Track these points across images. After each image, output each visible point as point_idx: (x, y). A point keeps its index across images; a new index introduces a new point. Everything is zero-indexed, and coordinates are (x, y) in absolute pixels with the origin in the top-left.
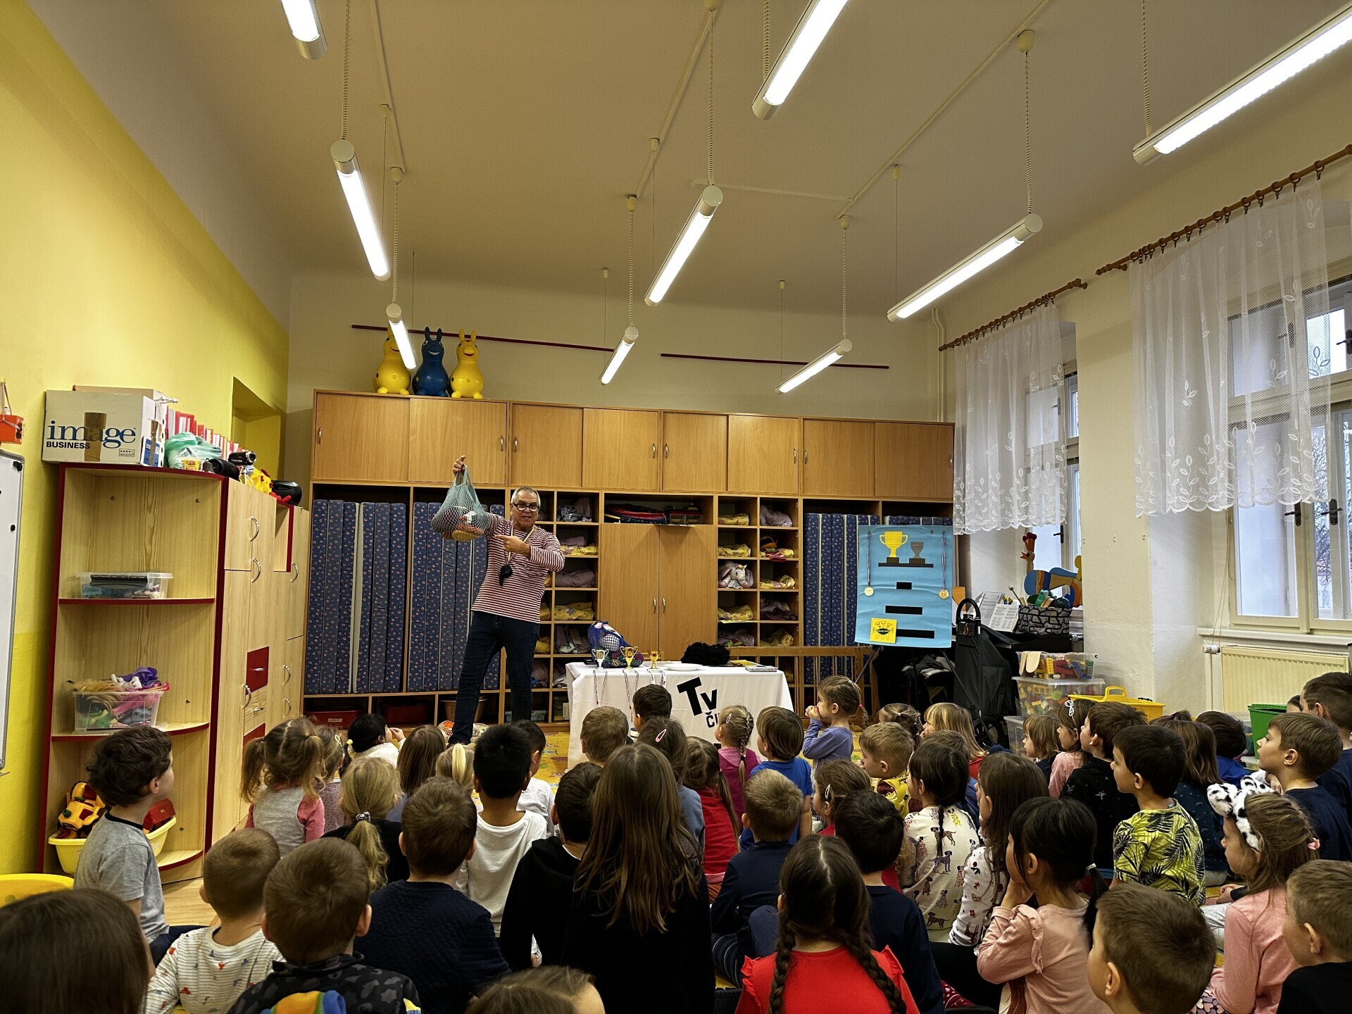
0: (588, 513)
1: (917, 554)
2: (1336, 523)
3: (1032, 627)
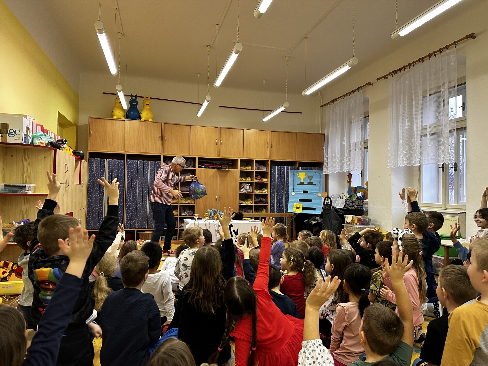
0: (192, 165)
1: (310, 181)
2: (456, 171)
3: (350, 206)
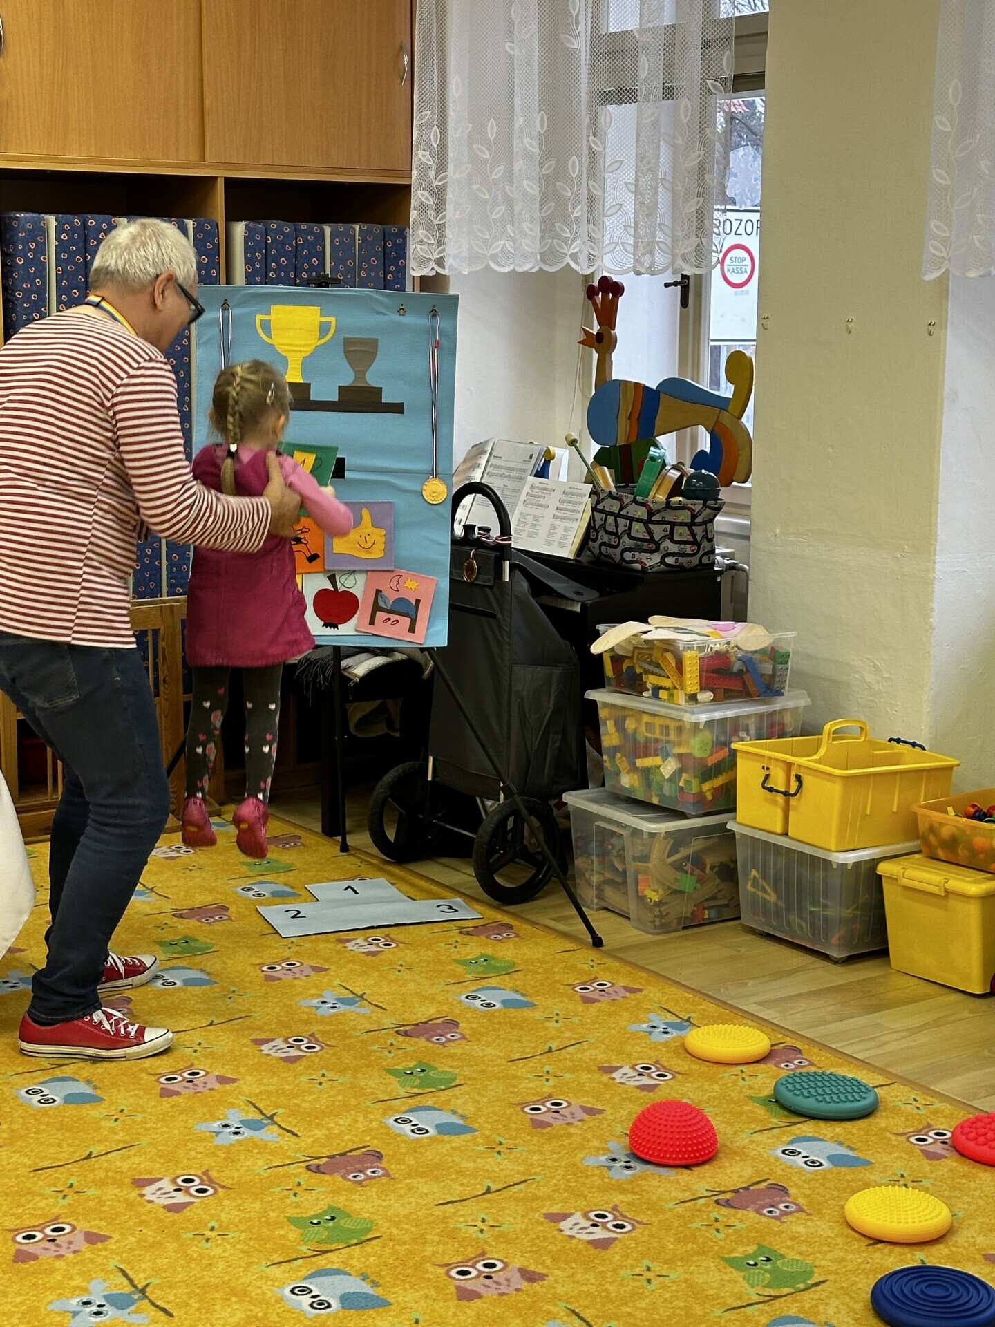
1: (360, 374)
3: (630, 550)
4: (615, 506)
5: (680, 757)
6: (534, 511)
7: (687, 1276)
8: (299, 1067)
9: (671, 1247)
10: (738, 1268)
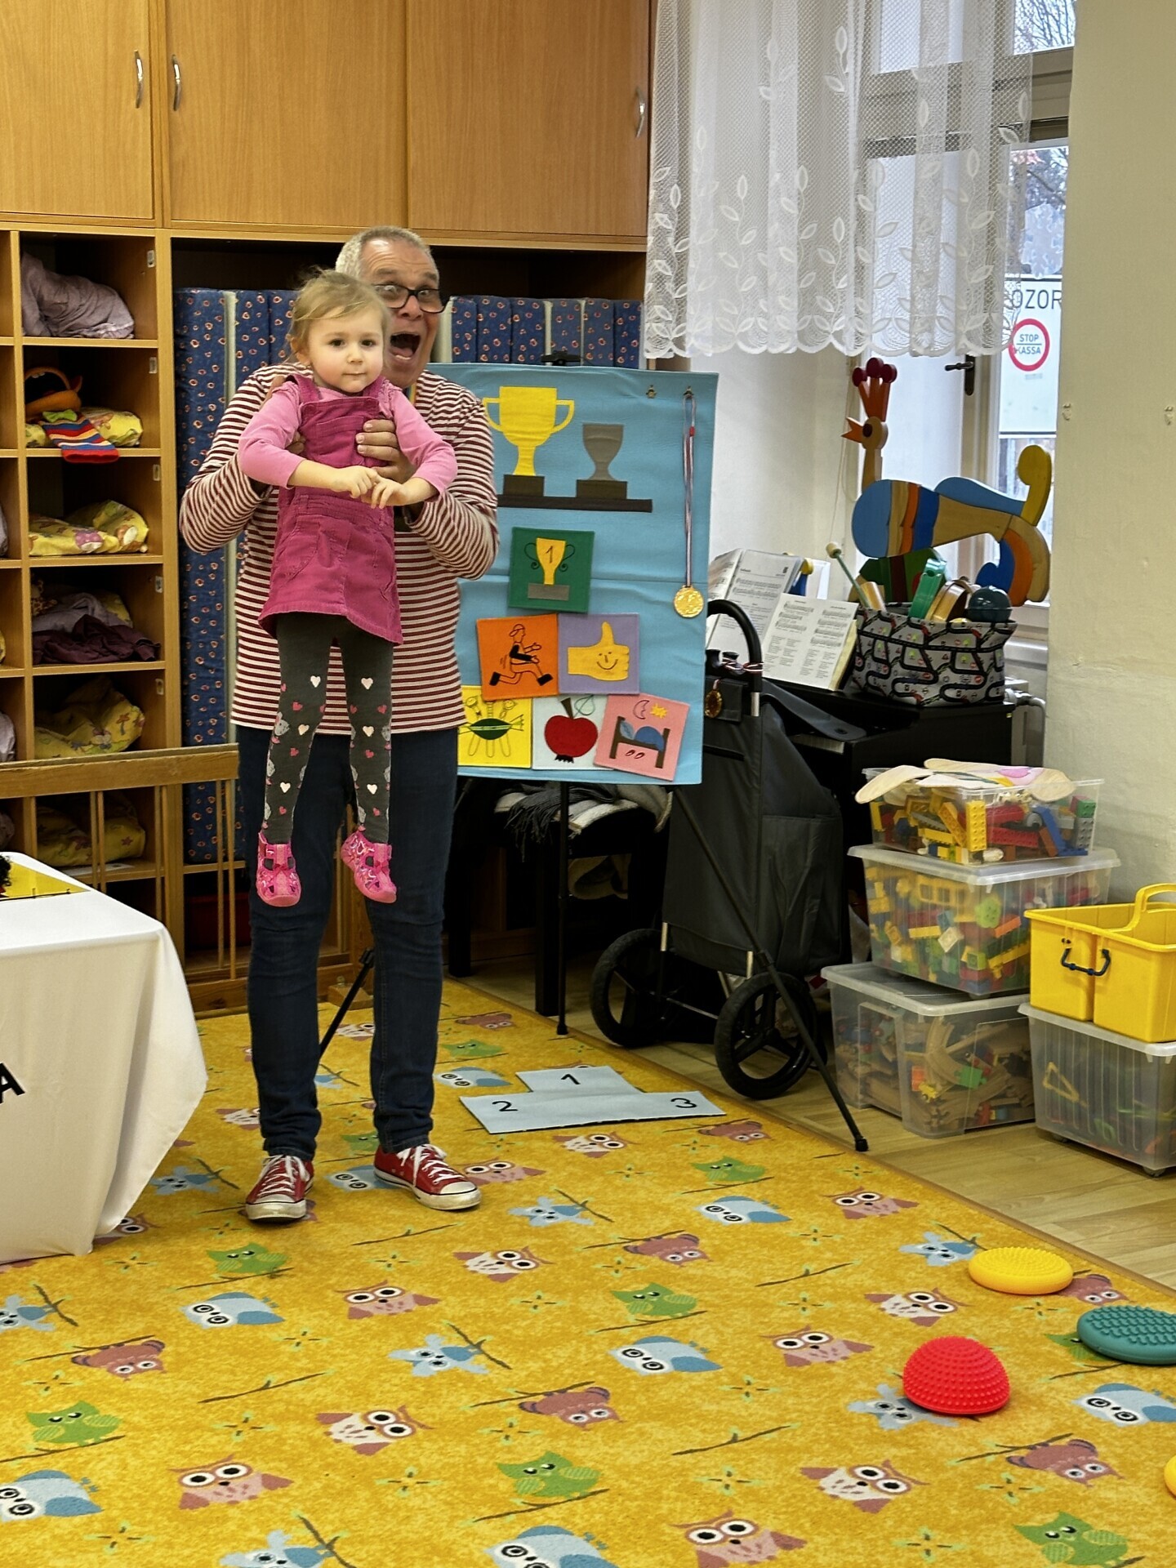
3: (903, 680)
4: (885, 629)
5: (963, 927)
6: (787, 634)
7: (974, 1547)
8: (511, 1286)
9: (954, 1512)
10: (1036, 1540)
